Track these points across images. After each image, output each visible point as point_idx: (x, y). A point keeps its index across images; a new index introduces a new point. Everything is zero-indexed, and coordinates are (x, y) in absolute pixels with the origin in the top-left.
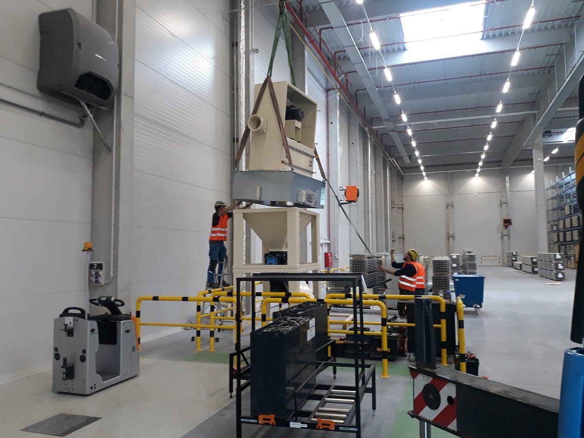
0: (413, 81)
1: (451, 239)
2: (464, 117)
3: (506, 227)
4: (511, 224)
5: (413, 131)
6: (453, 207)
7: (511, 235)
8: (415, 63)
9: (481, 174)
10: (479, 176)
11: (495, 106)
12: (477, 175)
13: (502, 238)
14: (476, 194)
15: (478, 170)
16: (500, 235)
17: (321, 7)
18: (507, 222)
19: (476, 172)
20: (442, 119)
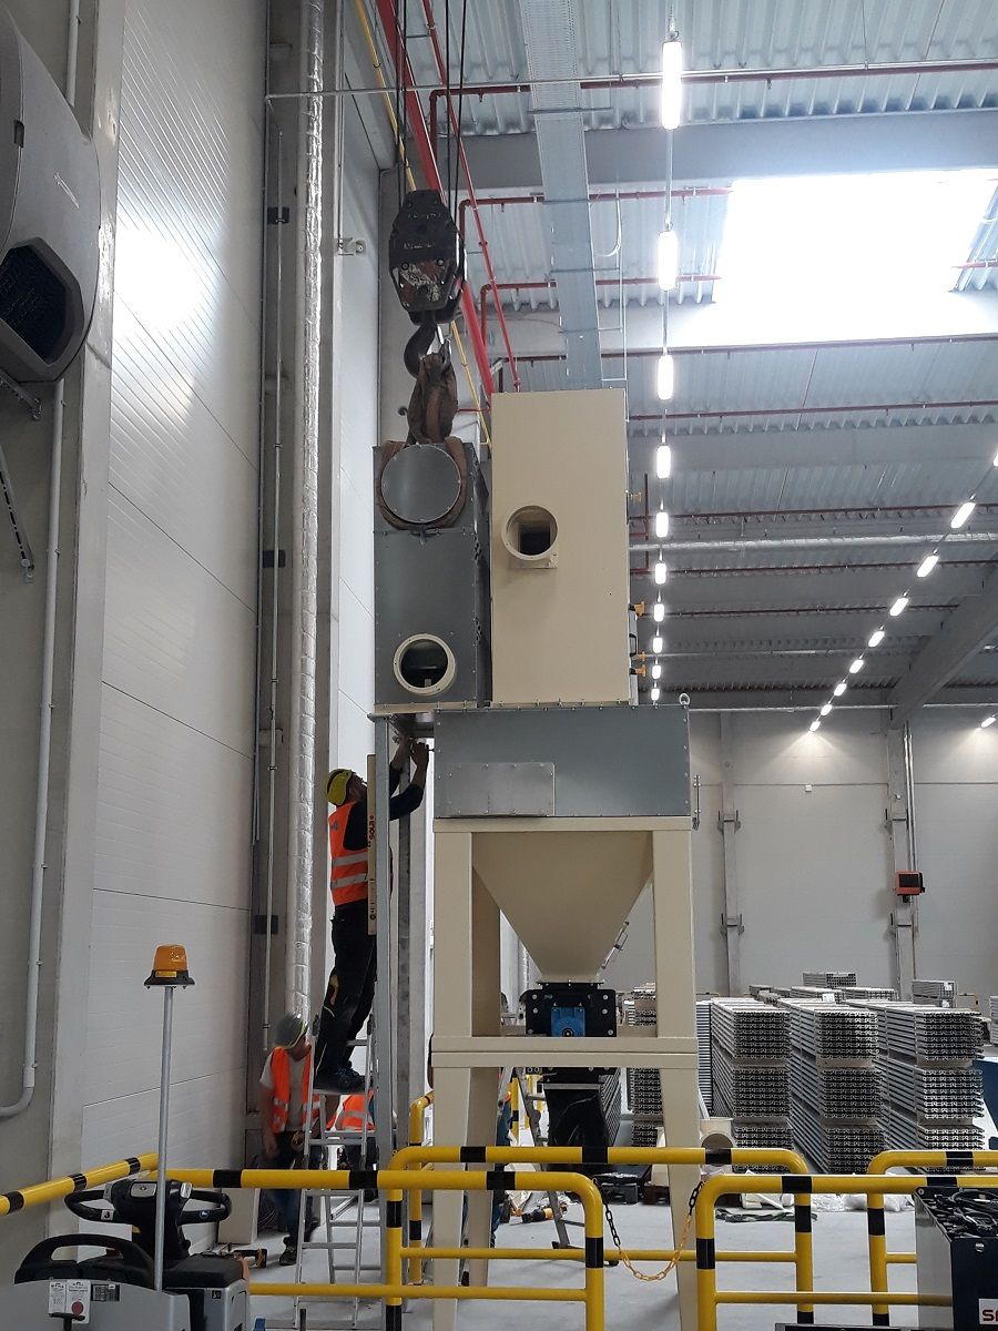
0: (700, 409)
1: (732, 935)
2: (835, 535)
3: (905, 899)
4: (923, 890)
5: (670, 572)
6: (738, 826)
7: (921, 923)
8: (728, 350)
9: (829, 724)
10: (820, 729)
11: (952, 508)
12: (816, 725)
13: (893, 935)
14: (809, 788)
15: (826, 709)
16: (884, 925)
17: (531, 124)
18: (910, 884)
19: (815, 714)
20: (766, 537)
